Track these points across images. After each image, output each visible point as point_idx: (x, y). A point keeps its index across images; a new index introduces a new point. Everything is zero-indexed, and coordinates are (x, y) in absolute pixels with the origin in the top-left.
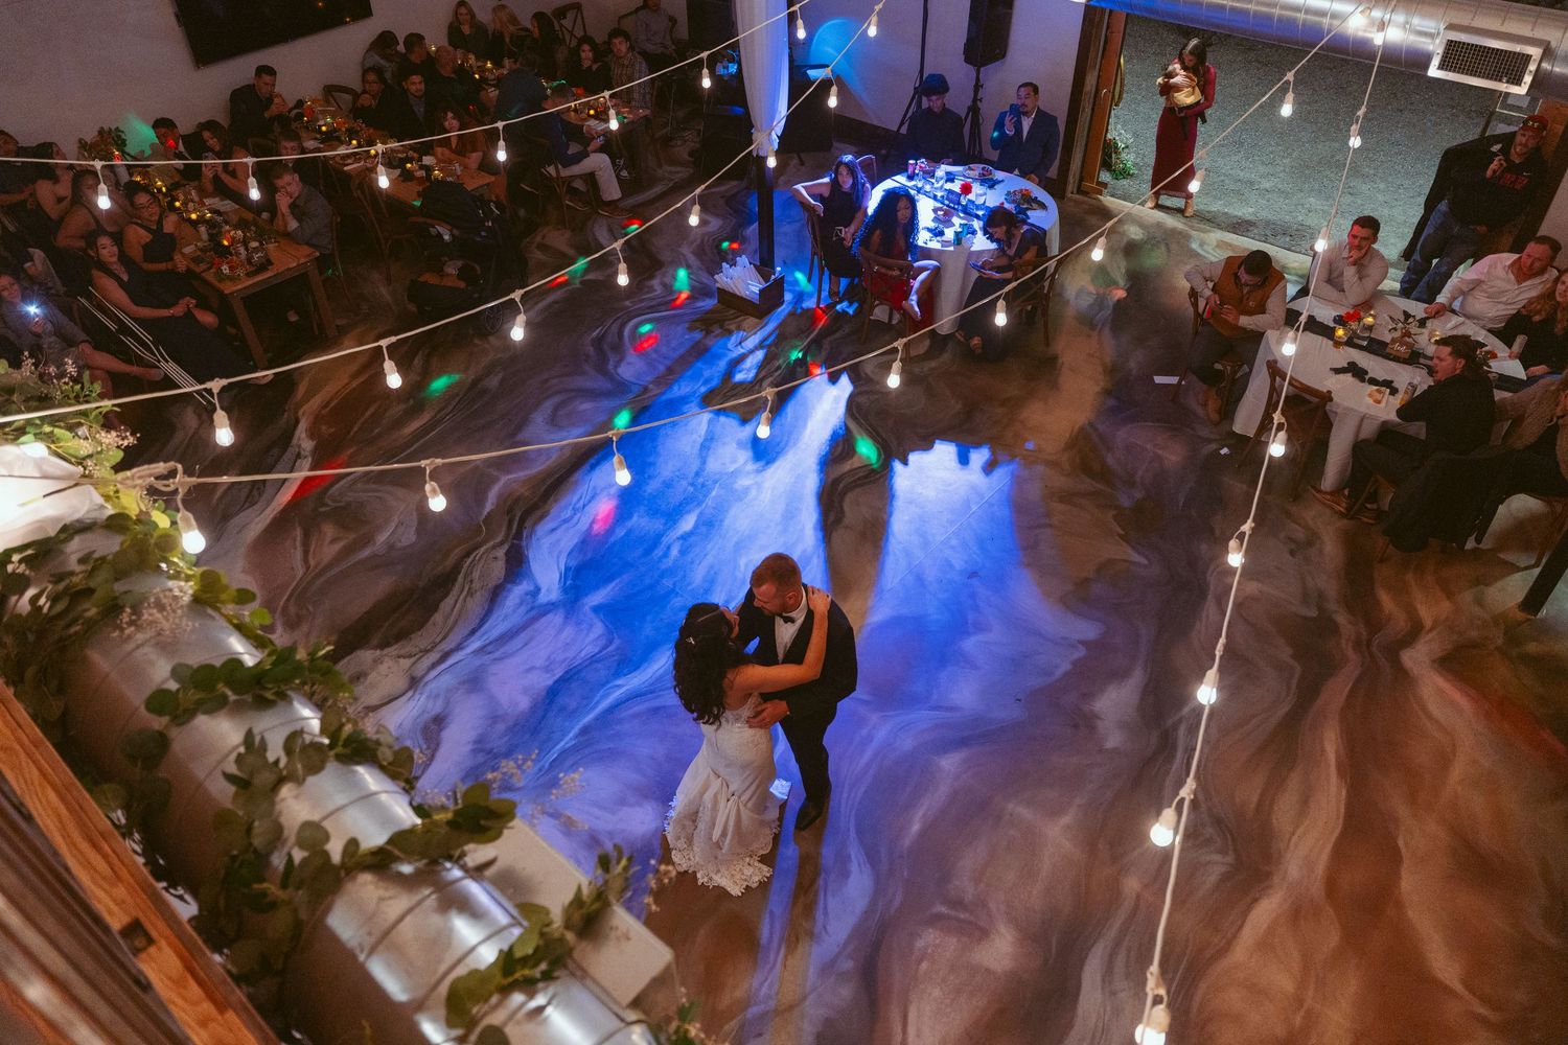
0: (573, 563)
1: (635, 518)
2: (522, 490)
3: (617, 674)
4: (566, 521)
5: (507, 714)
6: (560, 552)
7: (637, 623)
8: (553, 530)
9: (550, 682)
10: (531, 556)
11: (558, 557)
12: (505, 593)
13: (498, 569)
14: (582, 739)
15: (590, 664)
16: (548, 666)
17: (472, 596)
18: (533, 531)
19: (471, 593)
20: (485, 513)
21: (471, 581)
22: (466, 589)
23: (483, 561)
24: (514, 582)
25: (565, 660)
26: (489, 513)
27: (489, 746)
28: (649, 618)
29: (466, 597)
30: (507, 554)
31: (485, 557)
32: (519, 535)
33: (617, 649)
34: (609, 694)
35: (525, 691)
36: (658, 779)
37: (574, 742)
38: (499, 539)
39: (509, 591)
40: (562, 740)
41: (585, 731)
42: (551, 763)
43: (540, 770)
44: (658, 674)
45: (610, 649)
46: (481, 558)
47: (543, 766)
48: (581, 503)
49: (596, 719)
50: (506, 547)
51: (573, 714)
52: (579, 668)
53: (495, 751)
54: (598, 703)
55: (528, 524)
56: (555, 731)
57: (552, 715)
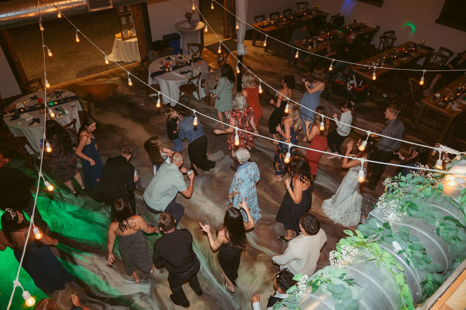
4: (105, 278)
6: (123, 282)
8: (107, 284)
10: (118, 294)
11: (126, 283)
12: (137, 307)
13: (120, 309)
18: (103, 293)
24: (132, 303)
30: (112, 305)
32: (103, 299)
34: (206, 272)
38: (100, 308)
39: (136, 305)
40: (222, 291)
41: (220, 282)
42: (232, 295)
43: (234, 299)
44: (202, 255)
47: (232, 298)
48: (97, 271)
49: (216, 278)
50: (107, 305)
51: (211, 285)
54: (208, 276)
55: (97, 294)
56: (218, 293)
57: (209, 293)
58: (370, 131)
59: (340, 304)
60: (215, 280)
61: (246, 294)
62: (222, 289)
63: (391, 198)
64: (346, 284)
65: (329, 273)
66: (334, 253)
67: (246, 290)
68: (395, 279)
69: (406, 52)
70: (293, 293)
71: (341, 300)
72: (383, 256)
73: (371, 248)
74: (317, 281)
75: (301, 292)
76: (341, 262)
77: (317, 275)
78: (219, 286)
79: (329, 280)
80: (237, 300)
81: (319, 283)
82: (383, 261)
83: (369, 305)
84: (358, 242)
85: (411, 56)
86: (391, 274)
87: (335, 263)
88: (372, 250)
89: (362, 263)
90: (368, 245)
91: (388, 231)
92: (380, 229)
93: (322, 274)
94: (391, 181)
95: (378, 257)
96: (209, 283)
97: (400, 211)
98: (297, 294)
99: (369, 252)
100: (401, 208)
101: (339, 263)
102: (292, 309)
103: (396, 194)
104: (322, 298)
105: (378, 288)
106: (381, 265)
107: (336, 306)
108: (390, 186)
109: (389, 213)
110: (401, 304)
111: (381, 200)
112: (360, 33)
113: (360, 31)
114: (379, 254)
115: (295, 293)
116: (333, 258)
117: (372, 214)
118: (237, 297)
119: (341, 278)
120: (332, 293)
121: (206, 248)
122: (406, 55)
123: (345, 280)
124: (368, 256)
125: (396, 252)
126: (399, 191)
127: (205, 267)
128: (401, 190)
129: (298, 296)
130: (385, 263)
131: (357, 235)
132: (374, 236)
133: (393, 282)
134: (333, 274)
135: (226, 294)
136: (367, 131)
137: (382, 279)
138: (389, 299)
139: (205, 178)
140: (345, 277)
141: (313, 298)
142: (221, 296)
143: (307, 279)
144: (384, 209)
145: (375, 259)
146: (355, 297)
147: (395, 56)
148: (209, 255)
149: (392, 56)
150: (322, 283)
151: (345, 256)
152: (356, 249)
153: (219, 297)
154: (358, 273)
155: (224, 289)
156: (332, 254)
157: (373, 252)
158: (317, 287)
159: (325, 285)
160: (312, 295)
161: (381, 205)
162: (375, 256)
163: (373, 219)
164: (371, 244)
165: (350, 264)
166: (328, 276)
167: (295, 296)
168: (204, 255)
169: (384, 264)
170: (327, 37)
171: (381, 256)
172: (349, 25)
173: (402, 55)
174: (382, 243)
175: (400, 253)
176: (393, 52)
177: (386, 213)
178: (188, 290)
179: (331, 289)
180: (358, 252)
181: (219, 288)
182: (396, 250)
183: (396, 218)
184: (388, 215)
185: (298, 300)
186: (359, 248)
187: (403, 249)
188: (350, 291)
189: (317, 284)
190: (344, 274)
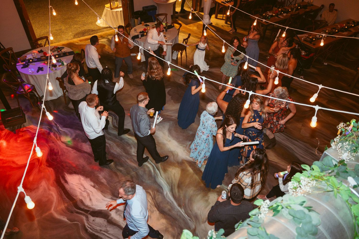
0: (110, 197)
1: (100, 175)
2: (64, 206)
3: (162, 193)
4: (88, 195)
5: (166, 227)
6: (103, 200)
7: (144, 184)
8: (90, 200)
9: (158, 212)
10: (98, 209)
12: (113, 220)
13: (99, 220)
14: (182, 207)
15: (155, 199)
16: (151, 211)
17: (108, 231)
18: (87, 206)
19: (107, 231)
20: (67, 221)
21: (101, 230)
22: (104, 233)
23: (93, 225)
24: (109, 216)
25: (150, 206)
26: (68, 220)
27: (177, 234)
28: (144, 180)
29: (107, 233)
30: (93, 216)
31: (91, 224)
32: (87, 211)
33: (152, 191)
34: (169, 197)
35: (158, 219)
36: (202, 191)
37: (183, 210)
38: (84, 218)
39: (112, 218)
40: (181, 212)
41: (180, 206)
42: (189, 217)
43: (190, 220)
44: (166, 183)
45: (151, 193)
46: (90, 226)
48: (83, 189)
49: (176, 202)
50: (90, 216)
51: (173, 207)
52: (155, 203)
53: (179, 232)
54: (170, 200)
55: (82, 207)
56: (177, 214)
57: (170, 214)
58: (321, 85)
59: (301, 227)
60: (175, 204)
61: (200, 217)
62: (181, 211)
63: (345, 141)
64: (306, 211)
65: (290, 200)
66: (293, 183)
67: (200, 213)
68: (350, 210)
69: (346, 27)
70: (255, 215)
71: (301, 224)
72: (339, 188)
73: (328, 181)
74: (278, 206)
75: (262, 215)
76: (300, 191)
77: (278, 201)
78: (179, 208)
79: (290, 206)
80: (193, 221)
81: (280, 208)
82: (340, 194)
83: (326, 231)
84: (314, 176)
85: (351, 31)
86: (346, 205)
87: (293, 191)
88: (329, 183)
89: (320, 193)
90: (325, 178)
91: (343, 168)
92: (336, 166)
93: (282, 200)
94: (344, 125)
95: (335, 190)
96: (171, 206)
97: (353, 151)
98: (260, 216)
99: (326, 184)
100: (355, 148)
101: (299, 192)
102: (256, 228)
103: (350, 136)
104: (282, 221)
105: (335, 217)
106: (338, 197)
107: (296, 229)
108: (343, 130)
109: (344, 153)
110: (354, 232)
111: (336, 141)
112: (308, 10)
113: (307, 9)
114: (335, 186)
115: (257, 215)
116: (292, 188)
117: (327, 153)
118: (193, 218)
119: (302, 205)
120: (292, 217)
121: (170, 178)
122: (346, 30)
123: (305, 207)
124: (325, 188)
125: (351, 186)
126: (353, 135)
127: (168, 193)
128: (354, 134)
129: (261, 217)
130: (342, 195)
131: (313, 170)
132: (330, 171)
133: (349, 212)
134: (294, 201)
135: (184, 215)
136: (318, 85)
137: (338, 208)
138: (344, 226)
139: (171, 122)
140: (305, 205)
141: (275, 220)
142: (180, 216)
143: (269, 204)
144: (339, 149)
145: (332, 191)
146: (315, 222)
147: (337, 31)
148: (172, 183)
149: (334, 30)
150: (283, 208)
151: (303, 187)
152: (313, 181)
153: (178, 218)
154: (316, 202)
155: (183, 211)
156: (292, 184)
157: (329, 185)
158: (278, 211)
159: (286, 210)
160: (274, 218)
161: (336, 145)
162: (332, 188)
163: (328, 157)
164: (328, 177)
165: (308, 194)
166: (289, 202)
167: (258, 218)
168: (168, 183)
169: (340, 196)
170: (279, 12)
171: (338, 189)
172: (298, 3)
173: (342, 30)
174: (338, 178)
175: (355, 187)
176: (335, 27)
177: (340, 153)
178: (154, 209)
179: (292, 213)
180: (316, 184)
181: (179, 210)
182: (351, 185)
183: (350, 157)
184: (342, 154)
185: (261, 221)
186: (316, 180)
187: (358, 184)
188: (310, 217)
189: (278, 208)
190: (304, 202)
